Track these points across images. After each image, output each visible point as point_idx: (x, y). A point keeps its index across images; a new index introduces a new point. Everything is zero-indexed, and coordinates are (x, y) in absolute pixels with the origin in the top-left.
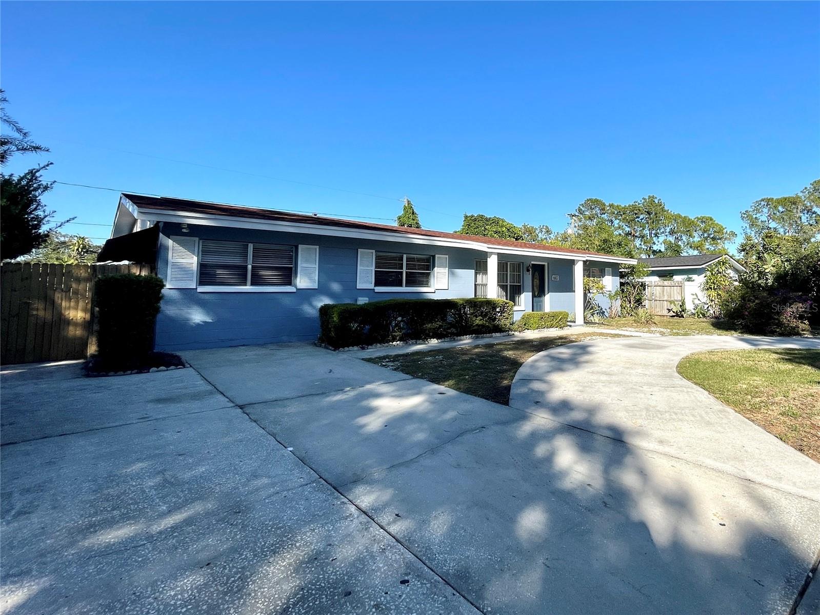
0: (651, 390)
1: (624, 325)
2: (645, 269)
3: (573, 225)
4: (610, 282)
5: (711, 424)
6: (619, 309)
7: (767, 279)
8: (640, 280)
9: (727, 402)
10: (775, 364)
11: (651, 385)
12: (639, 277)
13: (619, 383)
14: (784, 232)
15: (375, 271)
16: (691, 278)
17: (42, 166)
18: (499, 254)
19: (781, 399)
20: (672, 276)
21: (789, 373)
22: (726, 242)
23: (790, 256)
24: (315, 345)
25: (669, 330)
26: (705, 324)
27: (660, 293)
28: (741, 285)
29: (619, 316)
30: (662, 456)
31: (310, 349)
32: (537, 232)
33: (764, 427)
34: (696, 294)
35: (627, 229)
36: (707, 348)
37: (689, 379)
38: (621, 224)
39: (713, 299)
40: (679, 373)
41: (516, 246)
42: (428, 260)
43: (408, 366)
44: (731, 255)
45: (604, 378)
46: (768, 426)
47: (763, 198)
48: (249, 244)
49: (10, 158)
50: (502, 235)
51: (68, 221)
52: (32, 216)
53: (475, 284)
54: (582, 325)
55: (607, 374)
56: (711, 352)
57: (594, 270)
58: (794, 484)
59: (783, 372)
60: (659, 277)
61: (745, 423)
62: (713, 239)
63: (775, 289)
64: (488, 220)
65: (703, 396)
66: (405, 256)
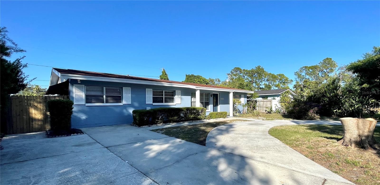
0: (259, 140)
1: (249, 117)
2: (257, 95)
3: (229, 78)
4: (243, 100)
5: (281, 151)
6: (247, 110)
7: (304, 98)
8: (255, 99)
9: (287, 144)
10: (306, 130)
11: (258, 138)
12: (254, 98)
13: (246, 137)
14: (312, 79)
15: (153, 97)
16: (275, 98)
17: (21, 57)
18: (200, 90)
19: (307, 143)
20: (267, 98)
21: (310, 133)
22: (289, 84)
23: (314, 89)
24: (131, 125)
25: (265, 118)
26: (280, 116)
27: (262, 104)
28: (294, 100)
29: (246, 113)
30: (262, 163)
31: (129, 127)
32: (215, 81)
33: (300, 152)
34: (276, 105)
35: (250, 79)
36: (279, 125)
37: (273, 136)
38: (247, 77)
39: (283, 106)
40: (269, 133)
41: (207, 87)
42: (173, 93)
43: (167, 132)
44: (291, 89)
45: (241, 136)
46: (301, 152)
47: (303, 66)
48: (104, 87)
49: (12, 55)
50: (201, 82)
51: (34, 79)
52: (20, 77)
53: (191, 102)
54: (233, 117)
55: (242, 135)
56: (281, 126)
57: (237, 95)
58: (310, 171)
59: (308, 133)
60: (262, 98)
61: (293, 151)
62: (284, 83)
63: (307, 102)
64: (195, 76)
65: (278, 141)
66: (164, 91)
